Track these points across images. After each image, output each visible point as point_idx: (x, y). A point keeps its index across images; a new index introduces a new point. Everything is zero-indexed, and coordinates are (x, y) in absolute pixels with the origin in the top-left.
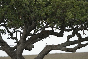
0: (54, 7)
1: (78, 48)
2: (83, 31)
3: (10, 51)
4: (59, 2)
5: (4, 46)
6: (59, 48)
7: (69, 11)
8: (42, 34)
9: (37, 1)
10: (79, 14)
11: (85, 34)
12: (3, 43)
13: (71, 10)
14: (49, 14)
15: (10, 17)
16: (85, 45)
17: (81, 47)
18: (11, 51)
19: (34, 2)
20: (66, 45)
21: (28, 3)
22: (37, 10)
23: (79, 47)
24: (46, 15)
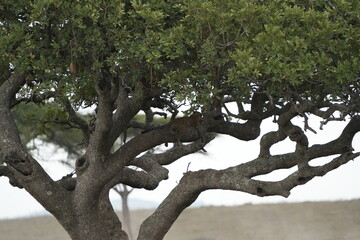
0: (191, 31)
1: (296, 182)
2: (306, 119)
3: (49, 193)
4: (206, 12)
5: (26, 174)
6: (228, 182)
7: (246, 43)
8: (174, 130)
9: (132, 8)
10: (280, 55)
11: (312, 130)
12: (23, 161)
13: (252, 42)
14: (173, 57)
15: (29, 68)
16: (321, 171)
17: (310, 178)
18: (54, 192)
19: (122, 12)
20: (255, 171)
21: (95, 16)
22: (131, 41)
23: (302, 179)
24: (164, 59)
